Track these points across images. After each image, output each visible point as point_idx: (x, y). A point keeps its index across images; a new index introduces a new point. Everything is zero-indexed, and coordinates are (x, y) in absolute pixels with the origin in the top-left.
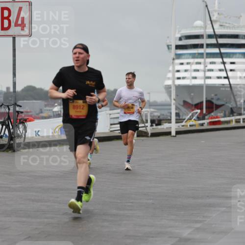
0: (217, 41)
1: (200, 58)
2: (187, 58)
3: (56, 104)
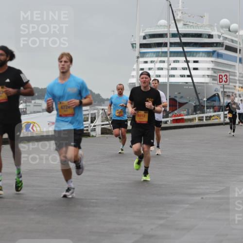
0: (181, 40)
1: (164, 57)
2: (151, 57)
3: (21, 102)
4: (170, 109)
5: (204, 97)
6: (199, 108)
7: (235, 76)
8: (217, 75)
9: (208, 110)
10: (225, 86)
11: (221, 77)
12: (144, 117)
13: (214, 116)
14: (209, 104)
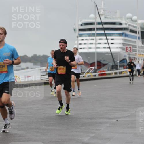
0: (103, 26)
2: (85, 36)
4: (97, 68)
5: (117, 60)
6: (114, 67)
7: (136, 47)
8: (125, 47)
9: (120, 68)
10: (130, 54)
11: (127, 48)
12: (63, 70)
13: (123, 71)
14: (120, 65)
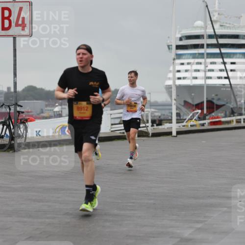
0: (217, 41)
1: (201, 58)
3: (57, 105)
4: (207, 111)
12: (86, 110)
